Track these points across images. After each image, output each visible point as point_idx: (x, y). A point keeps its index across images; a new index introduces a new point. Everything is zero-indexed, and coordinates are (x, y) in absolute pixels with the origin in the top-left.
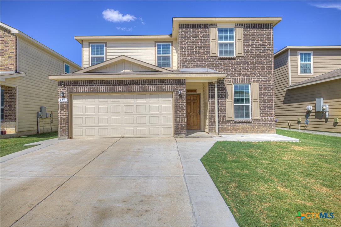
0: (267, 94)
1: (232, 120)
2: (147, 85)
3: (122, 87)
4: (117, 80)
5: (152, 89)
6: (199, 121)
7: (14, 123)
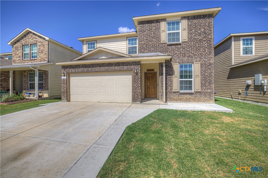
0: (208, 71)
1: (177, 92)
2: (114, 66)
3: (98, 68)
5: (117, 69)
7: (47, 91)
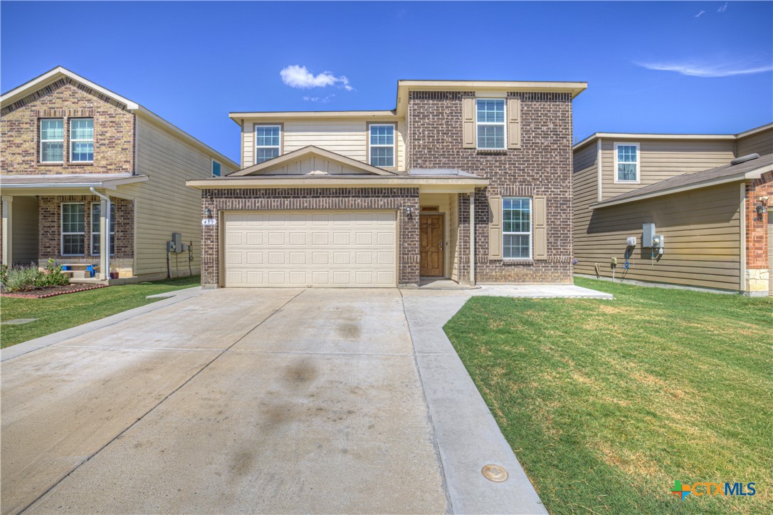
0: (561, 216)
1: (498, 261)
2: (353, 197)
3: (310, 201)
4: (301, 189)
5: (362, 205)
6: (441, 260)
7: (131, 260)
